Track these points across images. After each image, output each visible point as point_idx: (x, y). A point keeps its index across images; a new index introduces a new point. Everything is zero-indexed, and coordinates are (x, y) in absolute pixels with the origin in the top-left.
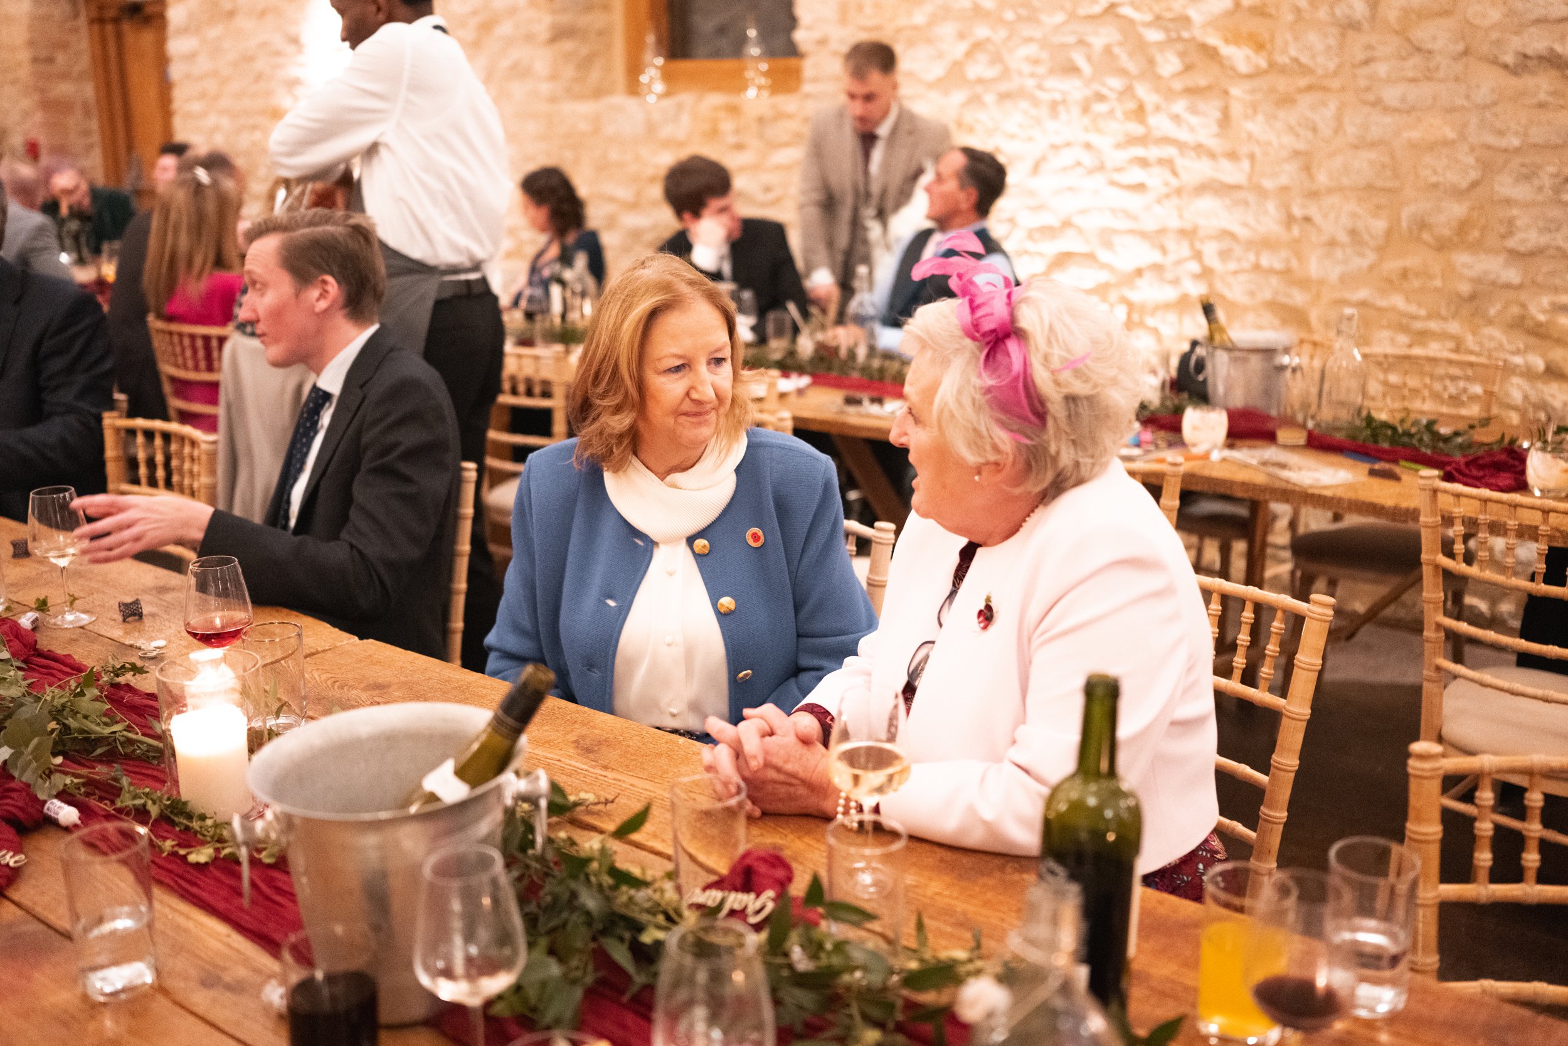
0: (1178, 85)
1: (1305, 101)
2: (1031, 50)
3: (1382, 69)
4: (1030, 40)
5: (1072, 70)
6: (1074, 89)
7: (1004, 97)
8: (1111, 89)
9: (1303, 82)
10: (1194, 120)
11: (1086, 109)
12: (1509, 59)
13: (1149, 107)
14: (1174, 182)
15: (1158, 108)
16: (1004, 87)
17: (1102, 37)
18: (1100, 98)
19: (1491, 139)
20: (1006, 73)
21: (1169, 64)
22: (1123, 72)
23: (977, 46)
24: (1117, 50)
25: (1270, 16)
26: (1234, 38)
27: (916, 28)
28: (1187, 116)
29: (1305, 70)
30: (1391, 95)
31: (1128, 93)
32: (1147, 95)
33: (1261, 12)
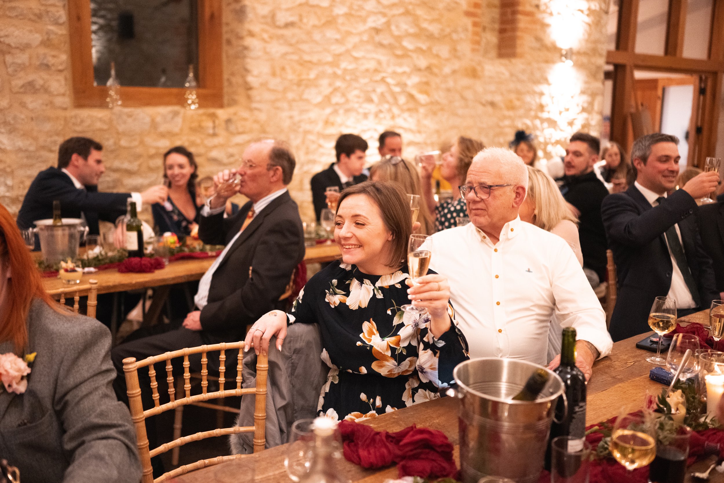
0: (405, 107)
1: (439, 113)
2: (356, 92)
3: (457, 104)
4: (356, 88)
5: (370, 100)
6: (371, 108)
7: (347, 111)
8: (385, 109)
9: (439, 107)
11: (376, 115)
13: (396, 116)
15: (399, 116)
16: (347, 107)
17: (382, 88)
18: (381, 111)
20: (347, 101)
21: (402, 100)
22: (388, 102)
23: (336, 90)
24: (386, 94)
25: (430, 85)
26: (422, 92)
27: (309, 80)
30: (460, 112)
31: (390, 110)
32: (395, 110)
33: (427, 83)
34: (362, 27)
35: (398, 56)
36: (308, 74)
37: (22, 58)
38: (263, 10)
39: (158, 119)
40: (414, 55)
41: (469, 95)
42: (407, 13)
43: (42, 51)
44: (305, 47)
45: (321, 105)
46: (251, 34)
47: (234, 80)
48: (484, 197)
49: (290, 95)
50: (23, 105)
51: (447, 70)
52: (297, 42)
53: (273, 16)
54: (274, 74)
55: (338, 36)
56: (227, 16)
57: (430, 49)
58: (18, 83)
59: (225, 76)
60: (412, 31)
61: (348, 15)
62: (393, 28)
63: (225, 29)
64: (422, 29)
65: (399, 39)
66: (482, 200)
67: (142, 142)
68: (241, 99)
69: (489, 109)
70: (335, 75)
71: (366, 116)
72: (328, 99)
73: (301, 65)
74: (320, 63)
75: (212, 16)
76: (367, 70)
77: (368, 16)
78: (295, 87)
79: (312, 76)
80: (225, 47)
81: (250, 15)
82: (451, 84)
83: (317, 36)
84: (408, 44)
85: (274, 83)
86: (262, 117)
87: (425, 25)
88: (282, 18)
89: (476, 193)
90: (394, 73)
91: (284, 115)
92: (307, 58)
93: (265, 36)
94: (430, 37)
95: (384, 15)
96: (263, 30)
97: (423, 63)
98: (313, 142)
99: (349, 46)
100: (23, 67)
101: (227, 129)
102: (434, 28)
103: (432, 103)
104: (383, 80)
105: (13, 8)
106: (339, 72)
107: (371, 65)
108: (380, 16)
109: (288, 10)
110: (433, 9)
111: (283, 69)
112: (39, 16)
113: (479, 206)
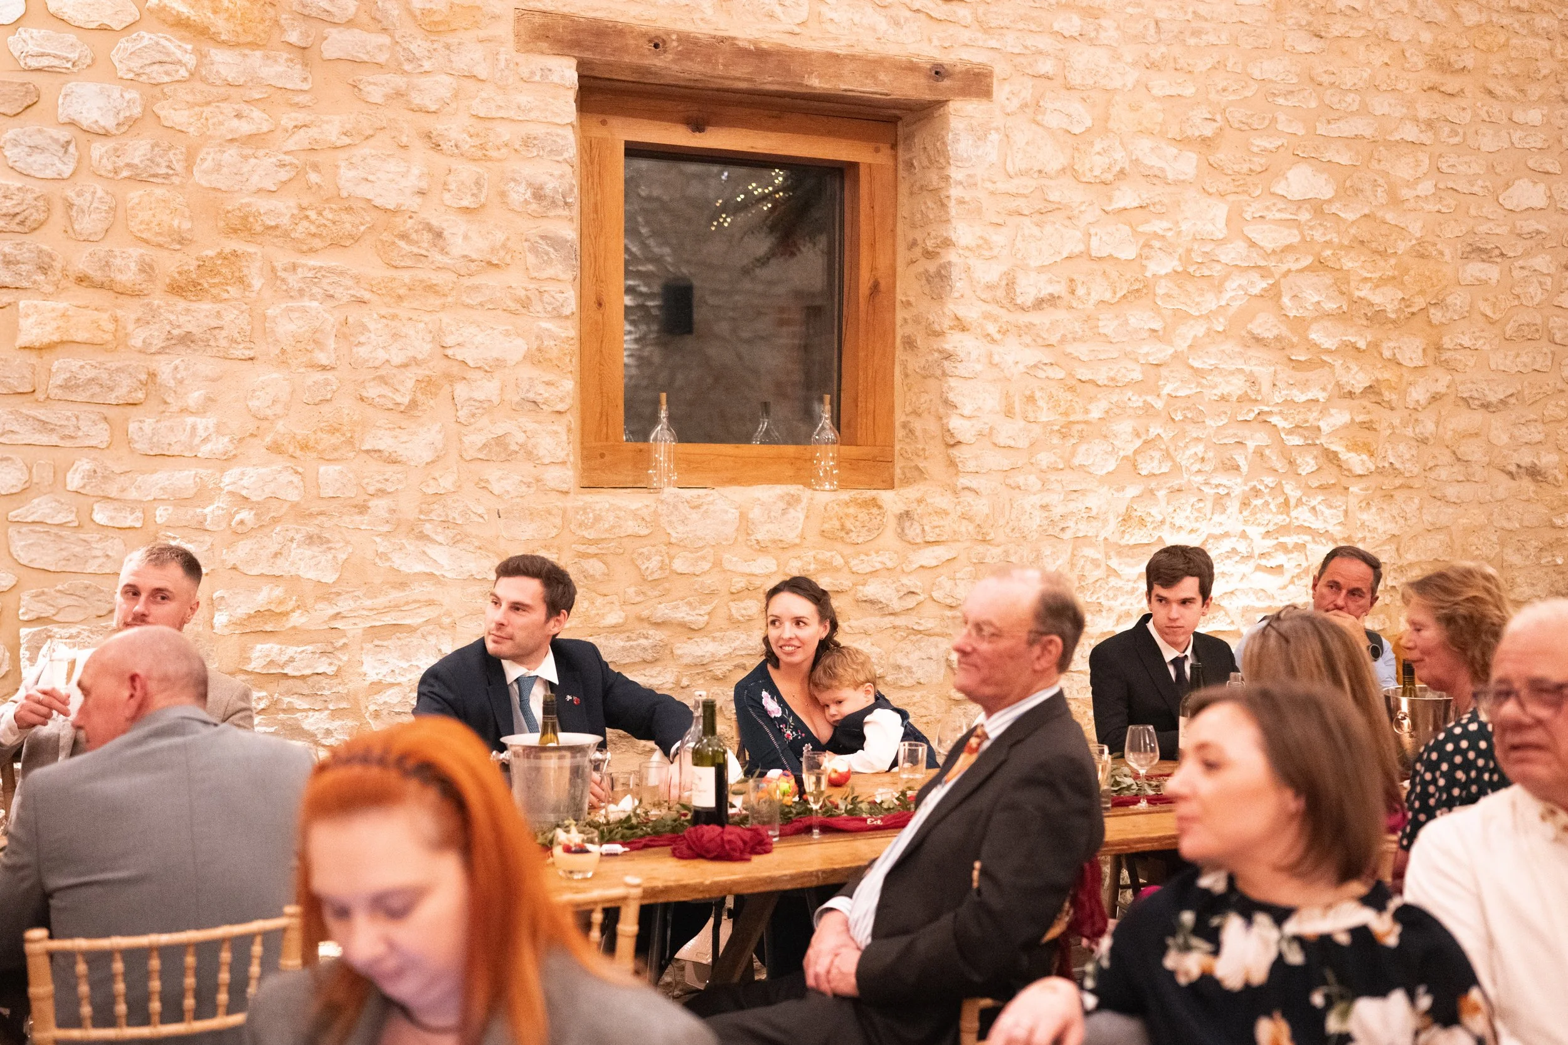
0: (1314, 482)
1: (1399, 496)
2: (1200, 449)
3: (1444, 473)
4: (1198, 439)
5: (1231, 467)
6: (1237, 485)
7: (1175, 492)
8: (1267, 486)
9: (1398, 482)
10: (1328, 512)
11: (1245, 501)
12: (1513, 469)
13: (1293, 502)
14: (1305, 564)
15: (1299, 503)
16: (1176, 483)
17: (1257, 439)
18: (1257, 492)
19: (1506, 524)
20: (1177, 468)
21: (1307, 464)
22: (1272, 470)
23: (1150, 443)
24: (1267, 452)
25: (1375, 430)
26: (1354, 447)
27: (1088, 423)
28: (1321, 508)
29: (1396, 472)
30: (1451, 492)
31: (1278, 489)
32: (1292, 491)
33: (1368, 426)
34: (1210, 302)
35: (1297, 365)
36: (1087, 411)
37: (488, 389)
38: (989, 273)
39: (755, 514)
40: (1338, 363)
41: (1473, 451)
42: (1320, 265)
43: (527, 372)
44: (1081, 350)
45: (1111, 479)
46: (961, 326)
47: (917, 425)
48: (1544, 713)
49: (1044, 458)
50: (483, 485)
51: (1418, 394)
52: (1063, 340)
53: (1011, 285)
54: (1009, 413)
55: (1157, 325)
56: (907, 287)
57: (1375, 345)
58: (475, 439)
59: (899, 417)
60: (1330, 306)
61: (1181, 276)
62: (1286, 300)
63: (900, 314)
64: (1354, 301)
65: (1300, 324)
66: (1539, 723)
67: (717, 564)
68: (935, 467)
69: (1527, 484)
70: (1148, 409)
71: (1220, 502)
72: (1132, 463)
73: (1071, 389)
74: (1114, 385)
75: (875, 288)
76: (1223, 398)
77: (1226, 278)
78: (1056, 440)
79: (1095, 414)
80: (900, 354)
81: (960, 285)
82: (1429, 427)
83: (1108, 325)
84: (1322, 336)
85: (1008, 431)
86: (981, 507)
87: (1364, 292)
88: (1030, 288)
89: (1521, 705)
90: (1289, 402)
91: (1030, 502)
92: (1084, 374)
93: (992, 329)
94: (1376, 318)
95: (1264, 271)
96: (987, 316)
97: (1358, 380)
98: (1096, 563)
99: (1182, 345)
100: (486, 408)
101: (901, 534)
102: (1385, 299)
103: (1380, 471)
104: (1262, 419)
105: (477, 288)
106: (1159, 404)
107: (1235, 386)
108: (1255, 276)
109: (1041, 269)
110: (1383, 254)
111: (1031, 399)
112: (526, 303)
113: (1534, 736)
